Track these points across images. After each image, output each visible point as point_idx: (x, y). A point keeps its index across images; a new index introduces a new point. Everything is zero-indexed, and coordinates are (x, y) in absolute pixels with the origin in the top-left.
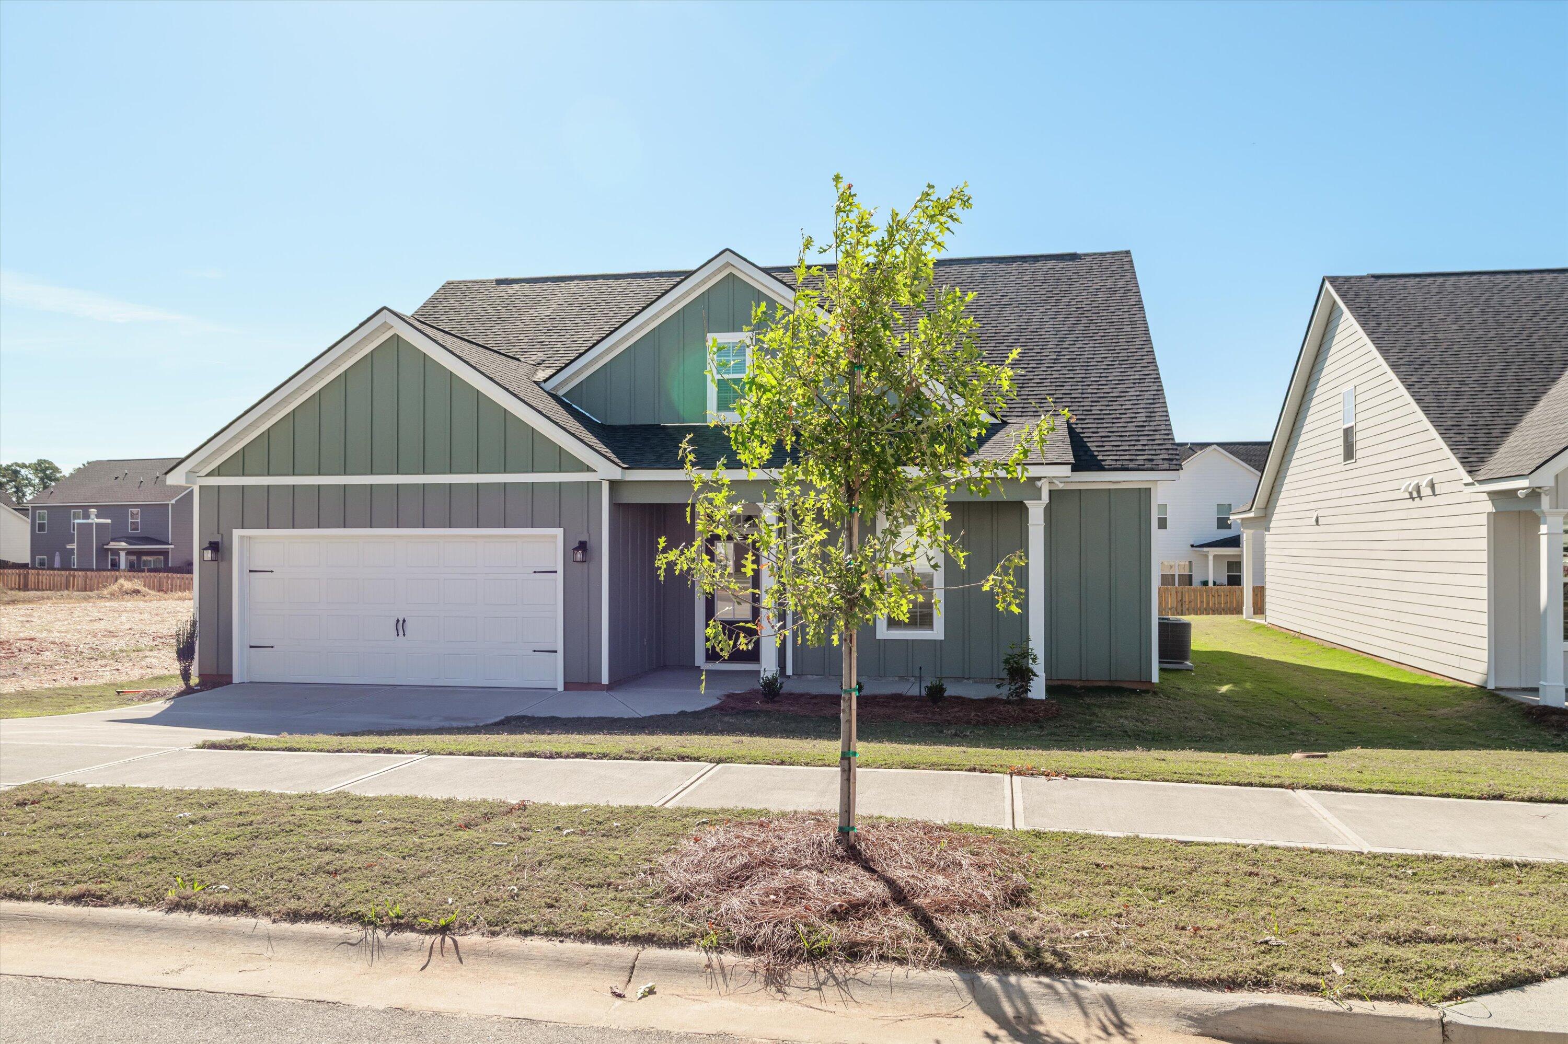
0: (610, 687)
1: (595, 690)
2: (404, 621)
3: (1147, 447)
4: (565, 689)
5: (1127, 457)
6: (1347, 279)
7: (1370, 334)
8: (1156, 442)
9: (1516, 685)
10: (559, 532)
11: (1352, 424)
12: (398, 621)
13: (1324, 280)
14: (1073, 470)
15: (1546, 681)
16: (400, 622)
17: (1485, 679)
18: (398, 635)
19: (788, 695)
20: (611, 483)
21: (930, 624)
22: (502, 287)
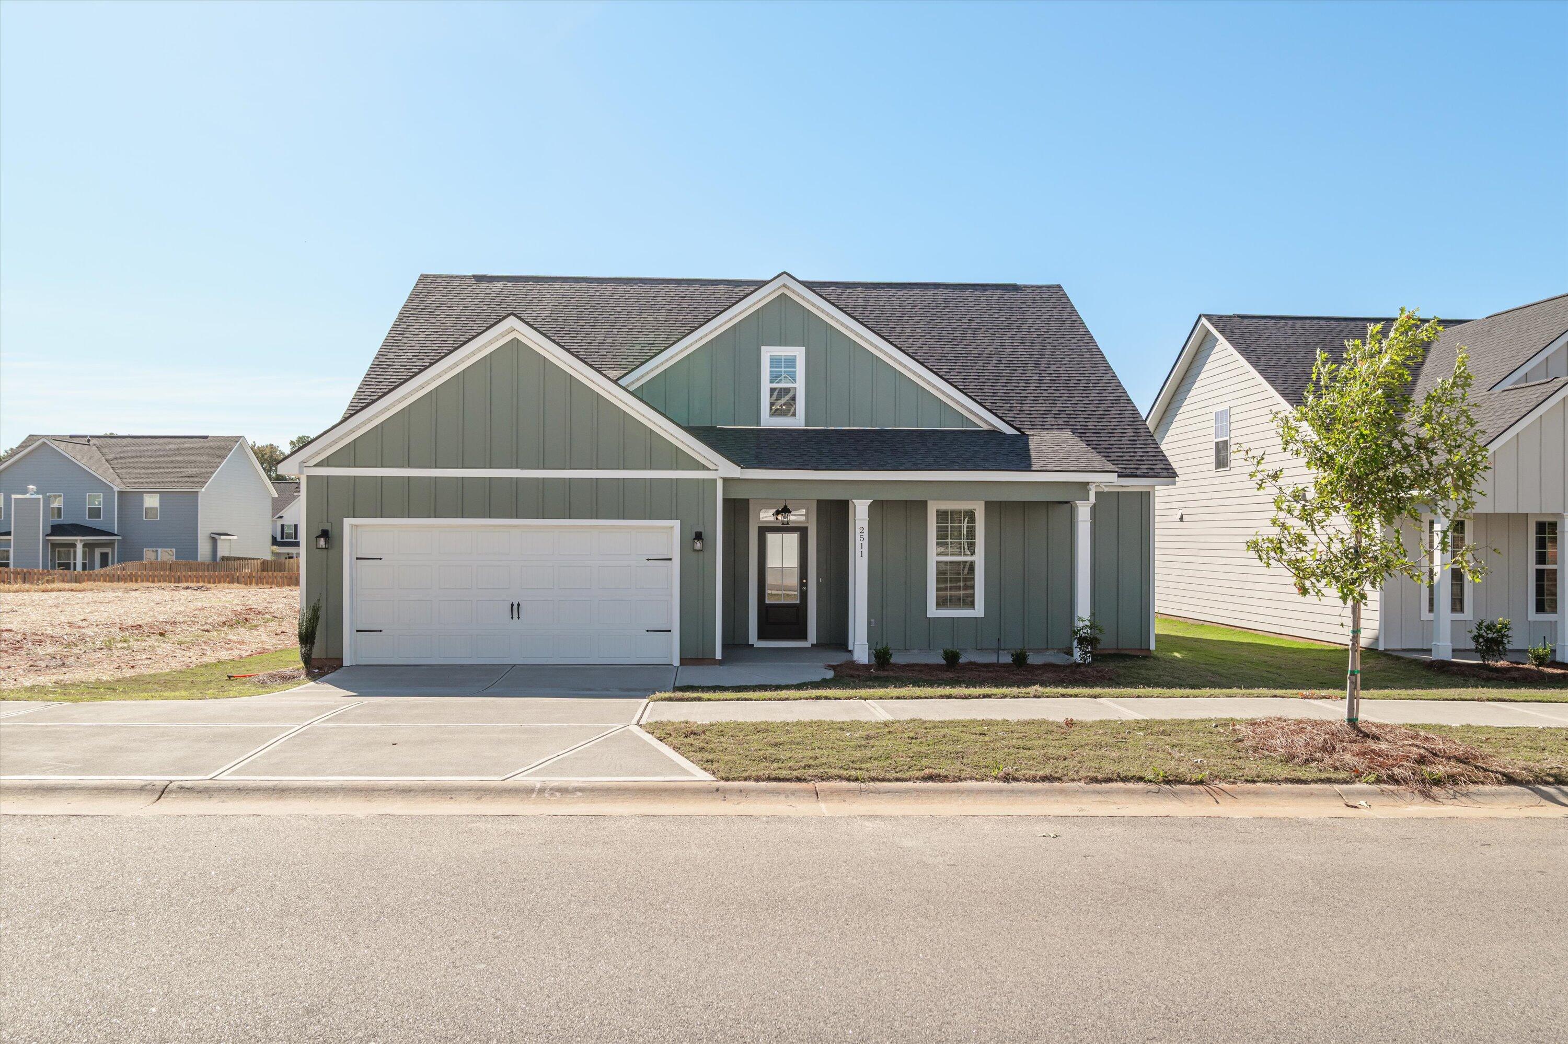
0: (721, 662)
1: (708, 664)
2: (519, 605)
3: (1144, 458)
4: (681, 664)
5: (1132, 466)
6: (1220, 317)
7: (1256, 366)
8: (1150, 454)
9: (1399, 647)
10: (676, 524)
11: (1228, 438)
12: (512, 605)
13: (1200, 316)
14: (1119, 476)
15: (1439, 642)
16: (515, 606)
17: (1373, 643)
18: (512, 618)
19: (895, 665)
20: (725, 480)
21: (972, 605)
22: (484, 284)
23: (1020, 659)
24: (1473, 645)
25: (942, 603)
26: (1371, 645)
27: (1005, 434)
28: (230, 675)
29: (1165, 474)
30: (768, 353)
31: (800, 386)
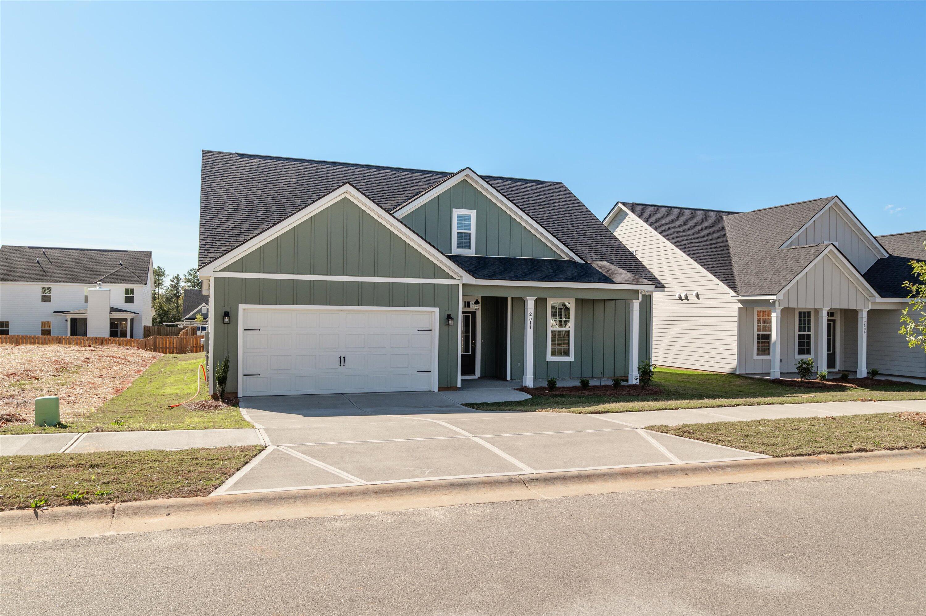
0: (460, 390)
1: (453, 390)
2: (344, 357)
4: (439, 391)
7: (656, 230)
8: (648, 275)
10: (437, 310)
12: (340, 358)
13: (618, 203)
14: (655, 287)
15: (775, 370)
16: (342, 359)
17: (734, 371)
18: (340, 365)
19: (559, 388)
20: (464, 285)
21: (567, 353)
22: (246, 159)
23: (585, 384)
24: (797, 371)
25: (553, 354)
26: (732, 372)
27: (578, 263)
28: (169, 405)
29: (659, 286)
30: (456, 212)
31: (473, 231)
